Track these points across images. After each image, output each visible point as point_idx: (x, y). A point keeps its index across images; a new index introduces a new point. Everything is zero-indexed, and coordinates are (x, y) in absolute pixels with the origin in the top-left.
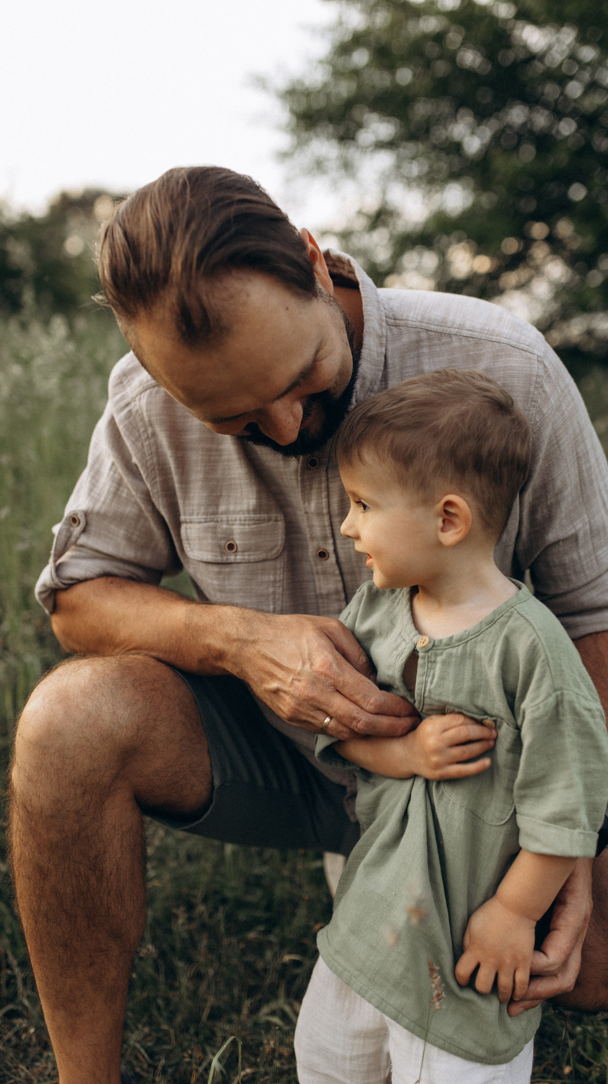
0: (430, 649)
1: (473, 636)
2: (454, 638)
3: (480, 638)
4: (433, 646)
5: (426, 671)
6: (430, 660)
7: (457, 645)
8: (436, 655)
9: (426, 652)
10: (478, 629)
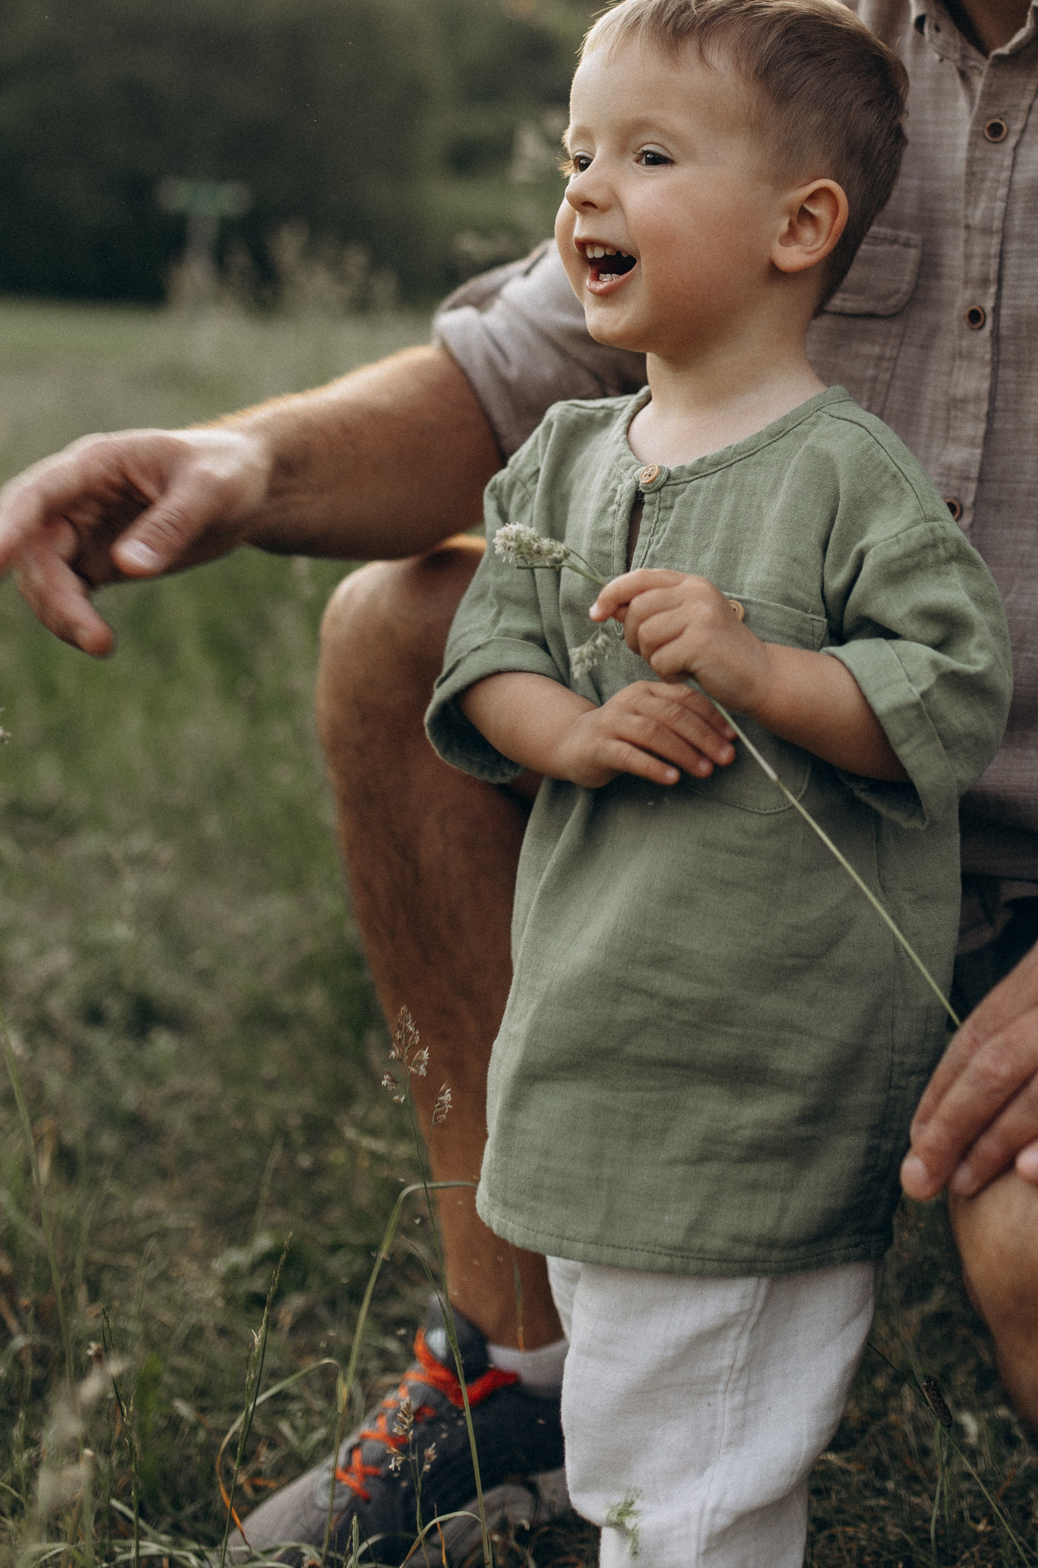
0: (664, 485)
1: (743, 456)
2: (707, 461)
3: (753, 459)
4: (668, 478)
5: (653, 526)
6: (663, 504)
7: (710, 471)
8: (675, 494)
9: (656, 491)
10: (753, 444)
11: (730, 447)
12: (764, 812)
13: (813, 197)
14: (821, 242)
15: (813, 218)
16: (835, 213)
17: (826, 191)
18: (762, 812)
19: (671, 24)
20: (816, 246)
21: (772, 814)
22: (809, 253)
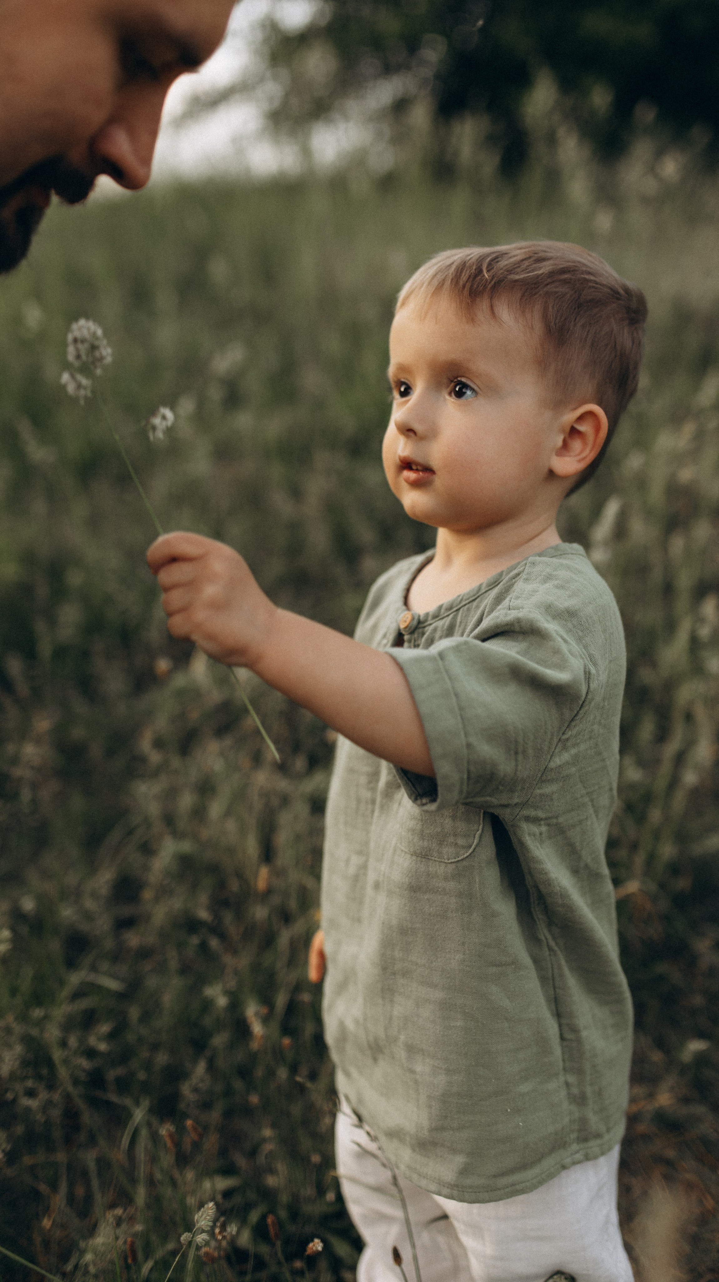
0: (415, 628)
4: (418, 623)
9: (412, 632)
11: (459, 596)
12: (448, 861)
13: (581, 418)
14: (587, 451)
15: (579, 433)
16: (597, 429)
17: (591, 413)
18: (446, 861)
19: (468, 286)
20: (584, 455)
21: (454, 862)
22: (579, 461)
